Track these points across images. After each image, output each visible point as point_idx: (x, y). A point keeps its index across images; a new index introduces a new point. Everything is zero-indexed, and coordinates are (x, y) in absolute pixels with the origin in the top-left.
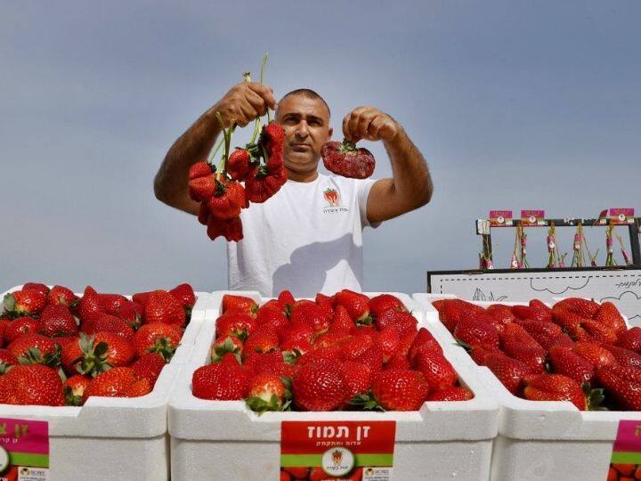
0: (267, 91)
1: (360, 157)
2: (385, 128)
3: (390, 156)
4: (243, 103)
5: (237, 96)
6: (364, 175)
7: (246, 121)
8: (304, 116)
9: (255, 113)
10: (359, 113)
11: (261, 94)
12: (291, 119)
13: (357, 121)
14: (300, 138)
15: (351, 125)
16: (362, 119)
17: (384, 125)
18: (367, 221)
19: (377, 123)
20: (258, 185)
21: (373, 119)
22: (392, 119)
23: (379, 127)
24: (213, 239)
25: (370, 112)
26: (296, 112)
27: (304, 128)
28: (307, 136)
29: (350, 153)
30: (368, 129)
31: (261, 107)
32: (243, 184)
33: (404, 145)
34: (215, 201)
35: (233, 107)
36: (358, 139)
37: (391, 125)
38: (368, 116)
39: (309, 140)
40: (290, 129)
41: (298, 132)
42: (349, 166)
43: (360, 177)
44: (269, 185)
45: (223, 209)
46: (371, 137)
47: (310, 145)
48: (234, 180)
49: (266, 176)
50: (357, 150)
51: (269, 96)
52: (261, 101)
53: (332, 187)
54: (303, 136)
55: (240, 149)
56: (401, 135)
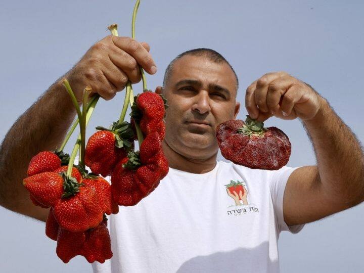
0: (139, 48)
1: (269, 140)
2: (303, 102)
3: (311, 138)
4: (106, 65)
5: (98, 56)
6: (276, 163)
7: (112, 91)
8: (205, 86)
9: (124, 79)
10: (267, 80)
11: (131, 52)
12: (187, 88)
13: (265, 91)
14: (199, 114)
15: (257, 97)
16: (272, 90)
17: (302, 98)
18: (284, 224)
19: (293, 95)
20: (127, 180)
21: (287, 89)
22: (313, 89)
23: (295, 100)
24: (66, 260)
25: (284, 79)
26: (194, 79)
27: (205, 101)
28: (207, 113)
29: (256, 135)
30: (280, 103)
31: (131, 70)
32: (108, 179)
33: (330, 124)
34: (61, 205)
35: (91, 71)
36: (266, 116)
37: (312, 98)
38: (281, 85)
39: (210, 118)
40: (186, 101)
41: (196, 106)
42: (255, 153)
43: (270, 167)
44: (142, 179)
45: (76, 216)
46: (284, 114)
47: (210, 125)
48: (94, 174)
49: (138, 167)
50: (265, 131)
51: (143, 54)
52: (131, 61)
53: (237, 179)
54: (202, 112)
55: (102, 129)
56: (326, 112)
